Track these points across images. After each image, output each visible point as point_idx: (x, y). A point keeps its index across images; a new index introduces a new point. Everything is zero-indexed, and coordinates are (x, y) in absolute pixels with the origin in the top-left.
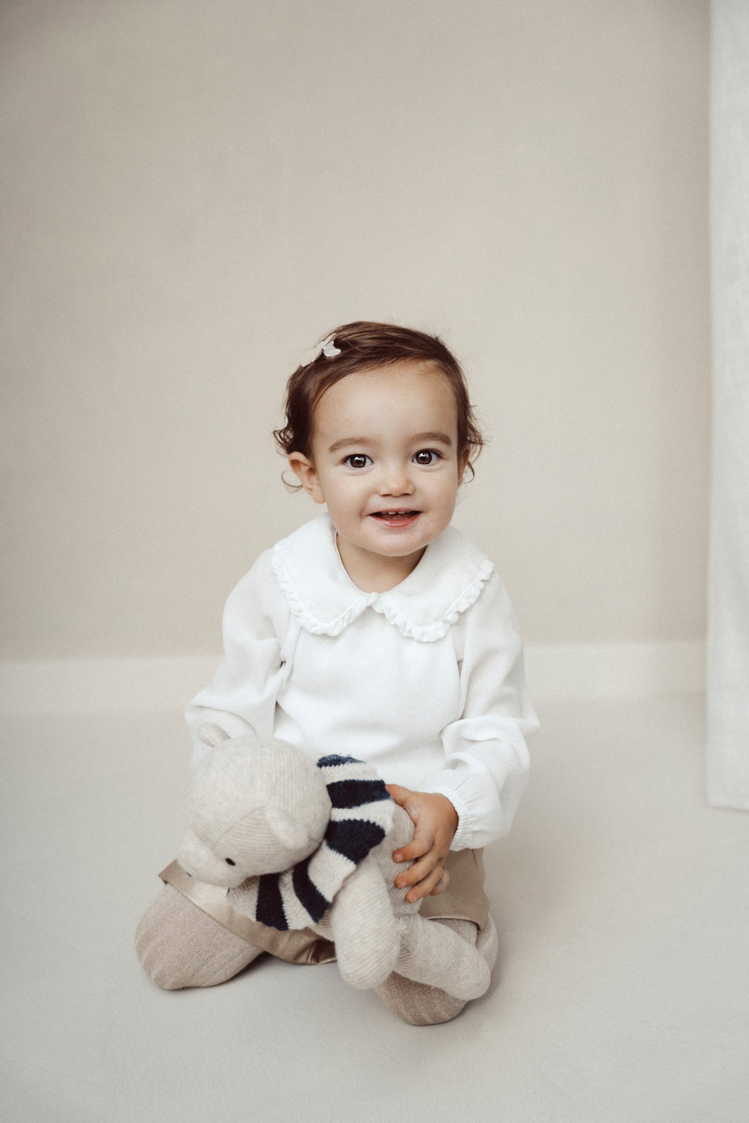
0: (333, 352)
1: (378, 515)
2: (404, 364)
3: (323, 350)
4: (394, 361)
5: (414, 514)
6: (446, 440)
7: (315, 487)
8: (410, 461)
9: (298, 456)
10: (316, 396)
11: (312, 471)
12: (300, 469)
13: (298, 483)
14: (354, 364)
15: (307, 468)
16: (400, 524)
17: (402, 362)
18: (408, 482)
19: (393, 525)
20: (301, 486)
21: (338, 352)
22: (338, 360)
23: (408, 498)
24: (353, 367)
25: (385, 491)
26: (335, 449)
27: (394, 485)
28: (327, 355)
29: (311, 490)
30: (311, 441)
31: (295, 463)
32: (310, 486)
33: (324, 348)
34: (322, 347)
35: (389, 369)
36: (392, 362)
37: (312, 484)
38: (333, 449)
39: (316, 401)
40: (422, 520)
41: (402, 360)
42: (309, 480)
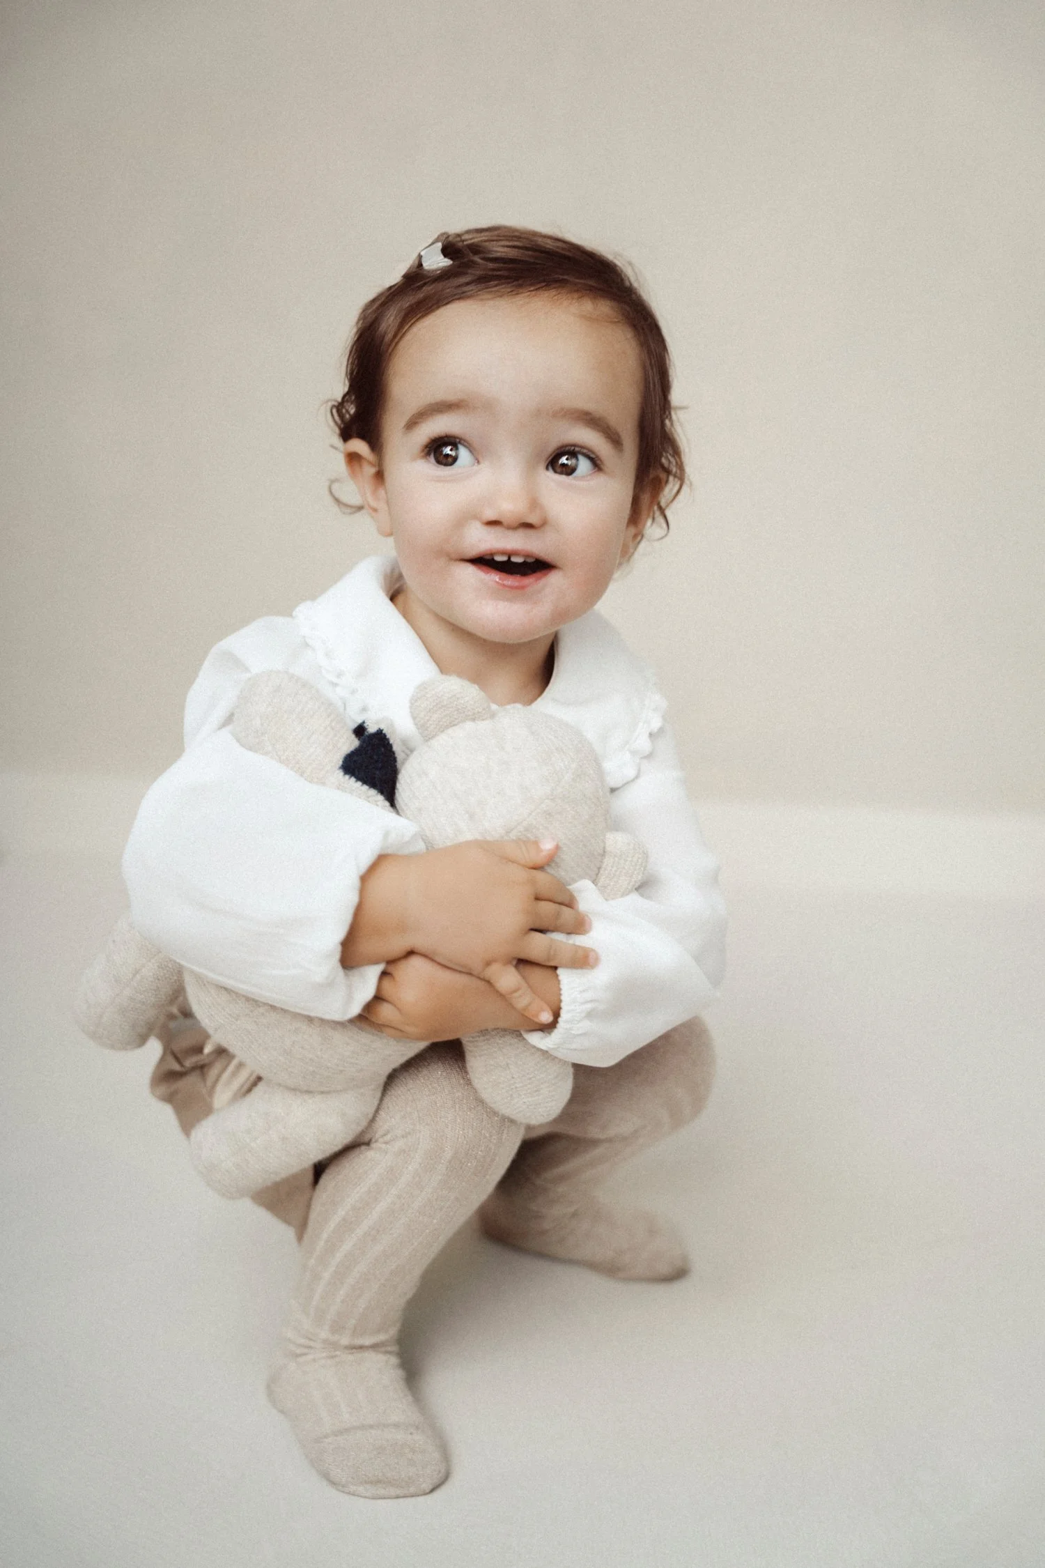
0: (436, 261)
1: (484, 561)
2: (556, 297)
3: (420, 257)
4: (539, 288)
5: (537, 566)
6: (614, 439)
7: (382, 506)
8: (542, 467)
9: (358, 446)
10: (395, 336)
11: (380, 476)
12: (361, 472)
13: (355, 500)
14: (468, 284)
15: (371, 469)
16: (516, 584)
17: (553, 292)
18: (534, 504)
19: (505, 582)
21: (445, 262)
22: (445, 275)
23: (530, 532)
24: (465, 289)
25: (491, 515)
26: (414, 424)
27: (510, 506)
28: (427, 265)
29: (375, 512)
30: (381, 418)
31: (353, 458)
32: (373, 506)
33: (422, 253)
34: (419, 252)
35: (527, 300)
36: (536, 289)
37: (377, 501)
39: (394, 344)
40: (553, 580)
41: (555, 288)
42: (374, 492)
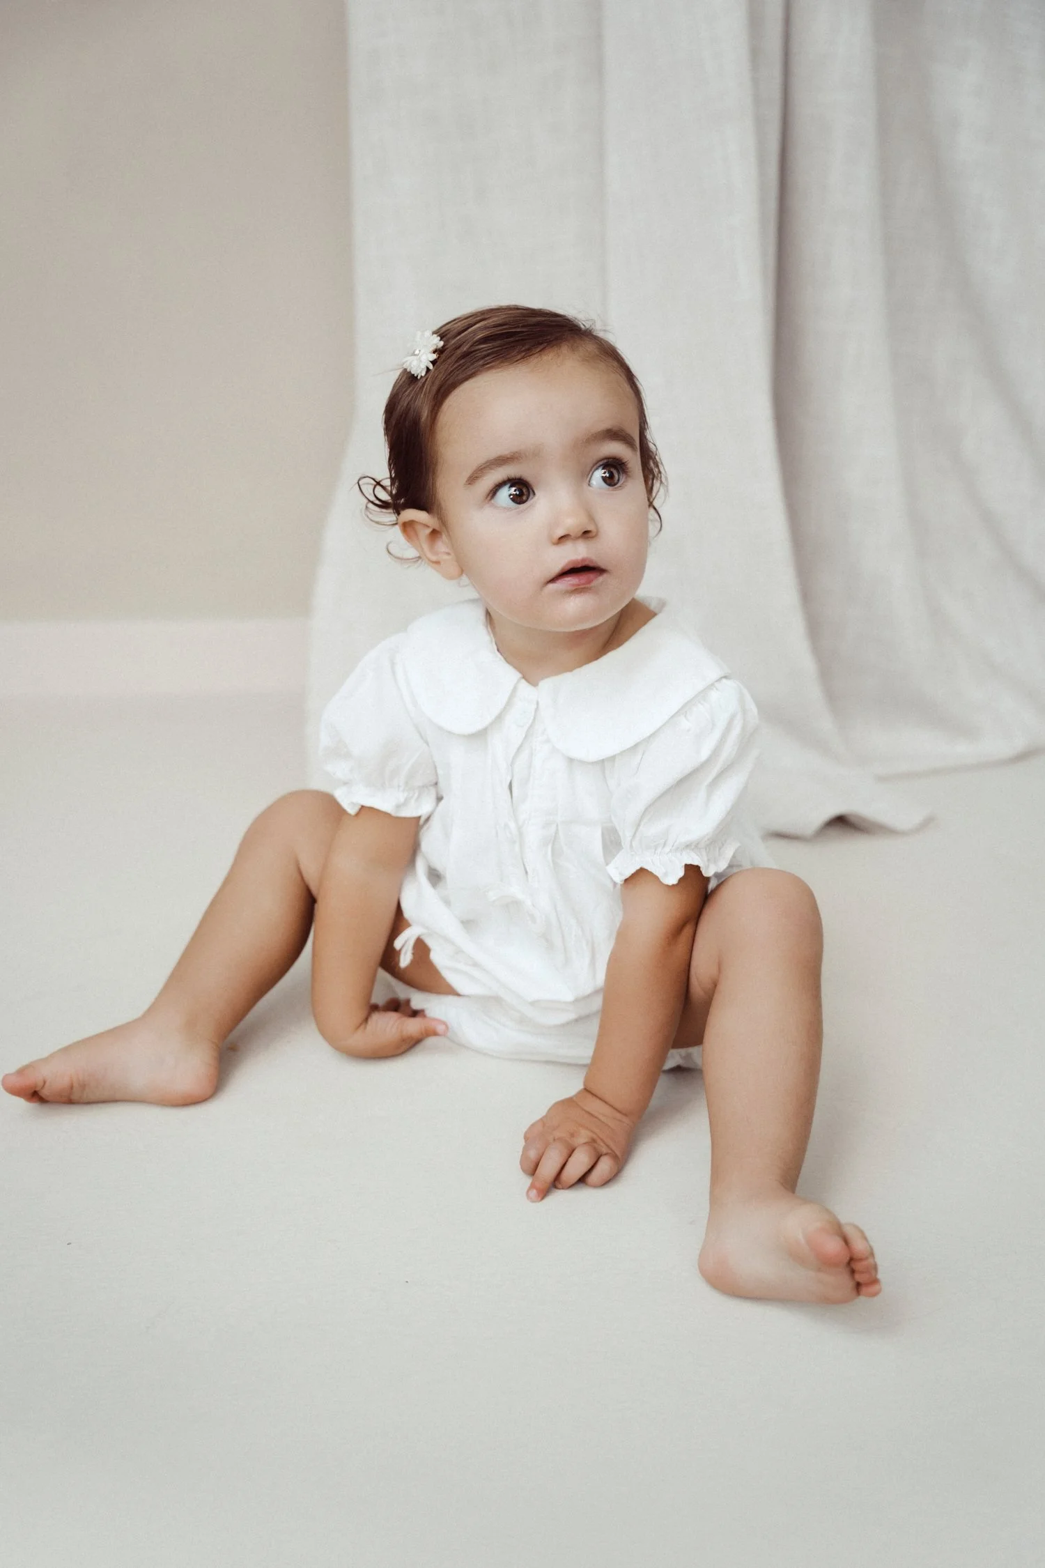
4: (543, 349)
6: (631, 444)
7: (444, 556)
11: (439, 532)
12: (416, 534)
15: (428, 531)
20: (419, 557)
25: (561, 532)
26: (477, 477)
29: (438, 563)
30: (434, 484)
32: (434, 558)
37: (436, 553)
38: (473, 479)
42: (432, 548)
